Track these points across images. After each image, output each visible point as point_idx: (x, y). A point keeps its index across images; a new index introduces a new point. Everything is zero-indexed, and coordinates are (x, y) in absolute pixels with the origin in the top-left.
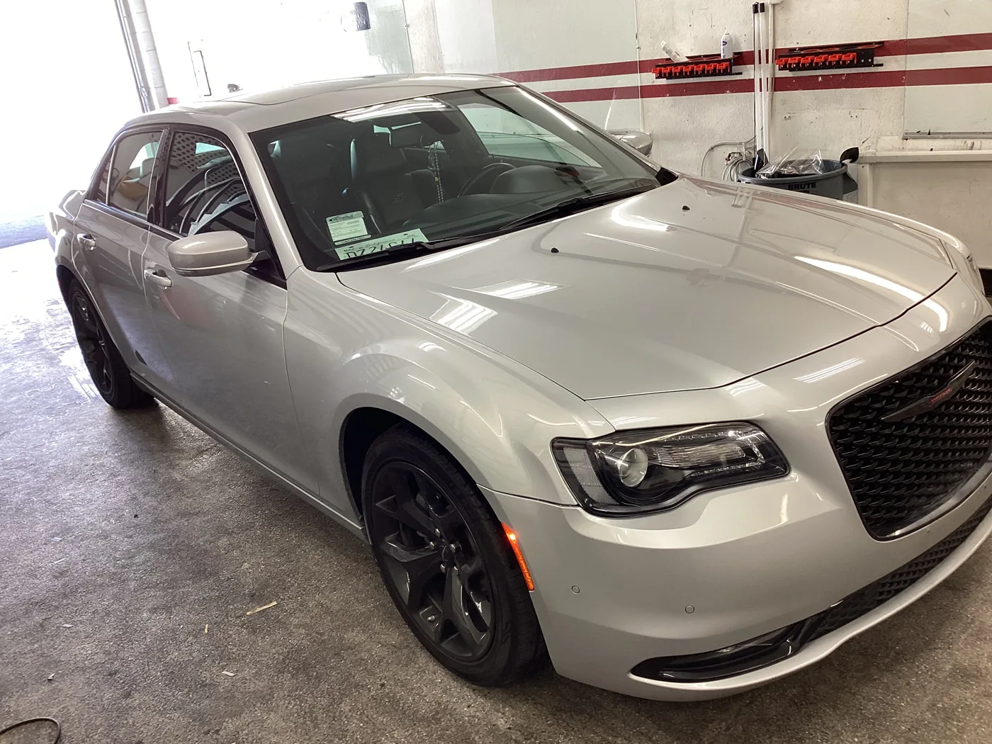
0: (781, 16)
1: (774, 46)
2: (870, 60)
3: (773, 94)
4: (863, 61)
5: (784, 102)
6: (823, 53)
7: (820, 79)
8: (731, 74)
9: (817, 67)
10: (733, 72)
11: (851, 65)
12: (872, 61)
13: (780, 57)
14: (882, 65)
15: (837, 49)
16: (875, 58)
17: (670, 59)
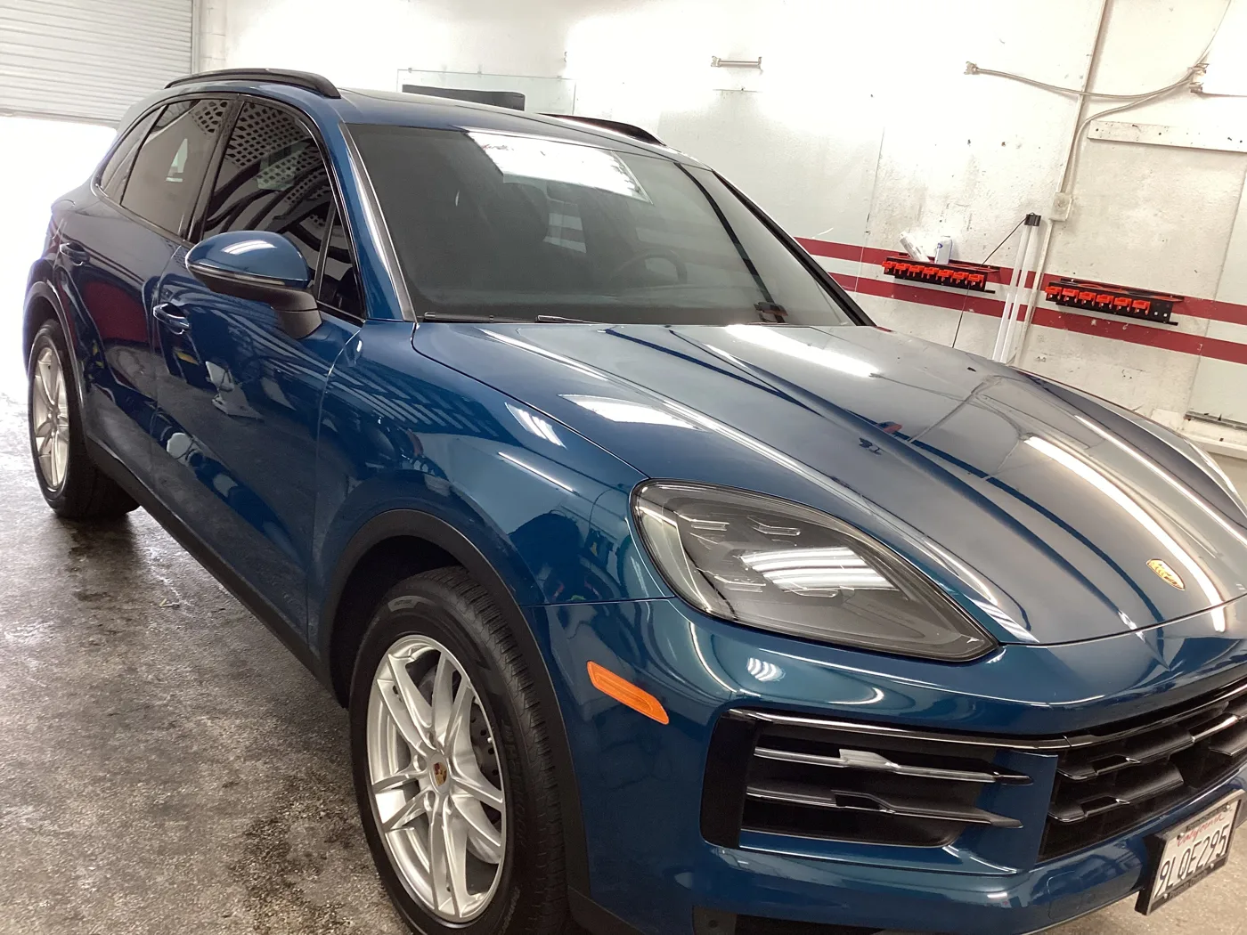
0: (1060, 237)
1: (1044, 269)
2: (1165, 315)
3: (1029, 326)
4: (1156, 313)
5: (1041, 339)
6: (1110, 293)
7: (1094, 322)
8: (982, 290)
9: (1096, 308)
10: (986, 288)
11: (1141, 316)
12: (1169, 316)
13: (1051, 284)
14: (1176, 324)
15: (1126, 293)
16: (1172, 314)
17: (906, 254)
